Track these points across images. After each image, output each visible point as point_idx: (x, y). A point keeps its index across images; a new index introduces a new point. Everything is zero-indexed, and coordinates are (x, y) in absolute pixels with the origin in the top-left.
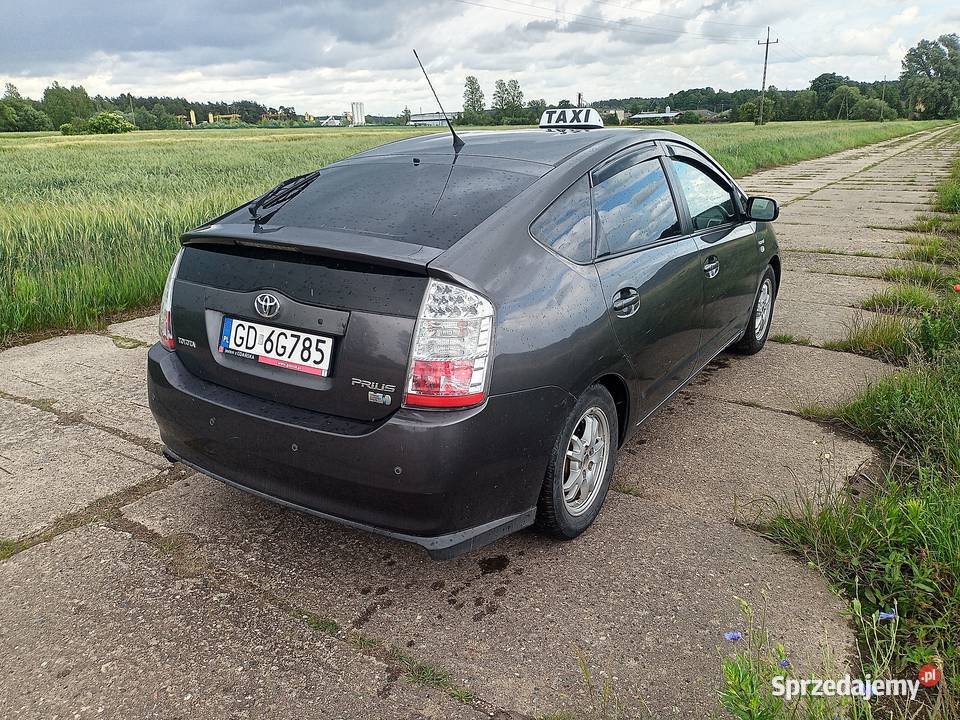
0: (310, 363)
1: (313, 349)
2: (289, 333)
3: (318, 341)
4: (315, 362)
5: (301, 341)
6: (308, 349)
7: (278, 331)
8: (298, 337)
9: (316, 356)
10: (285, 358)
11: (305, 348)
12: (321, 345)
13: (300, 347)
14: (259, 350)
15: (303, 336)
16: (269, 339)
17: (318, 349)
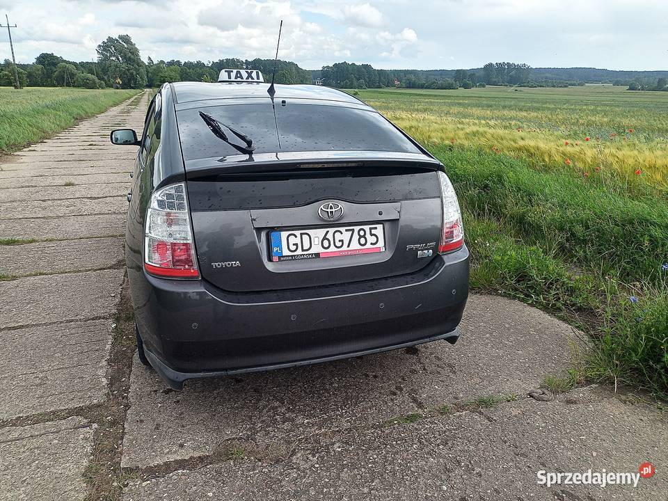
0: (368, 246)
1: (368, 236)
2: (343, 229)
3: (371, 229)
4: (372, 244)
5: (356, 233)
6: (364, 236)
7: (332, 230)
8: (353, 230)
9: (371, 239)
10: (345, 248)
11: (360, 237)
12: (373, 231)
13: (356, 237)
14: (317, 249)
15: (357, 228)
16: (325, 238)
17: (372, 235)
